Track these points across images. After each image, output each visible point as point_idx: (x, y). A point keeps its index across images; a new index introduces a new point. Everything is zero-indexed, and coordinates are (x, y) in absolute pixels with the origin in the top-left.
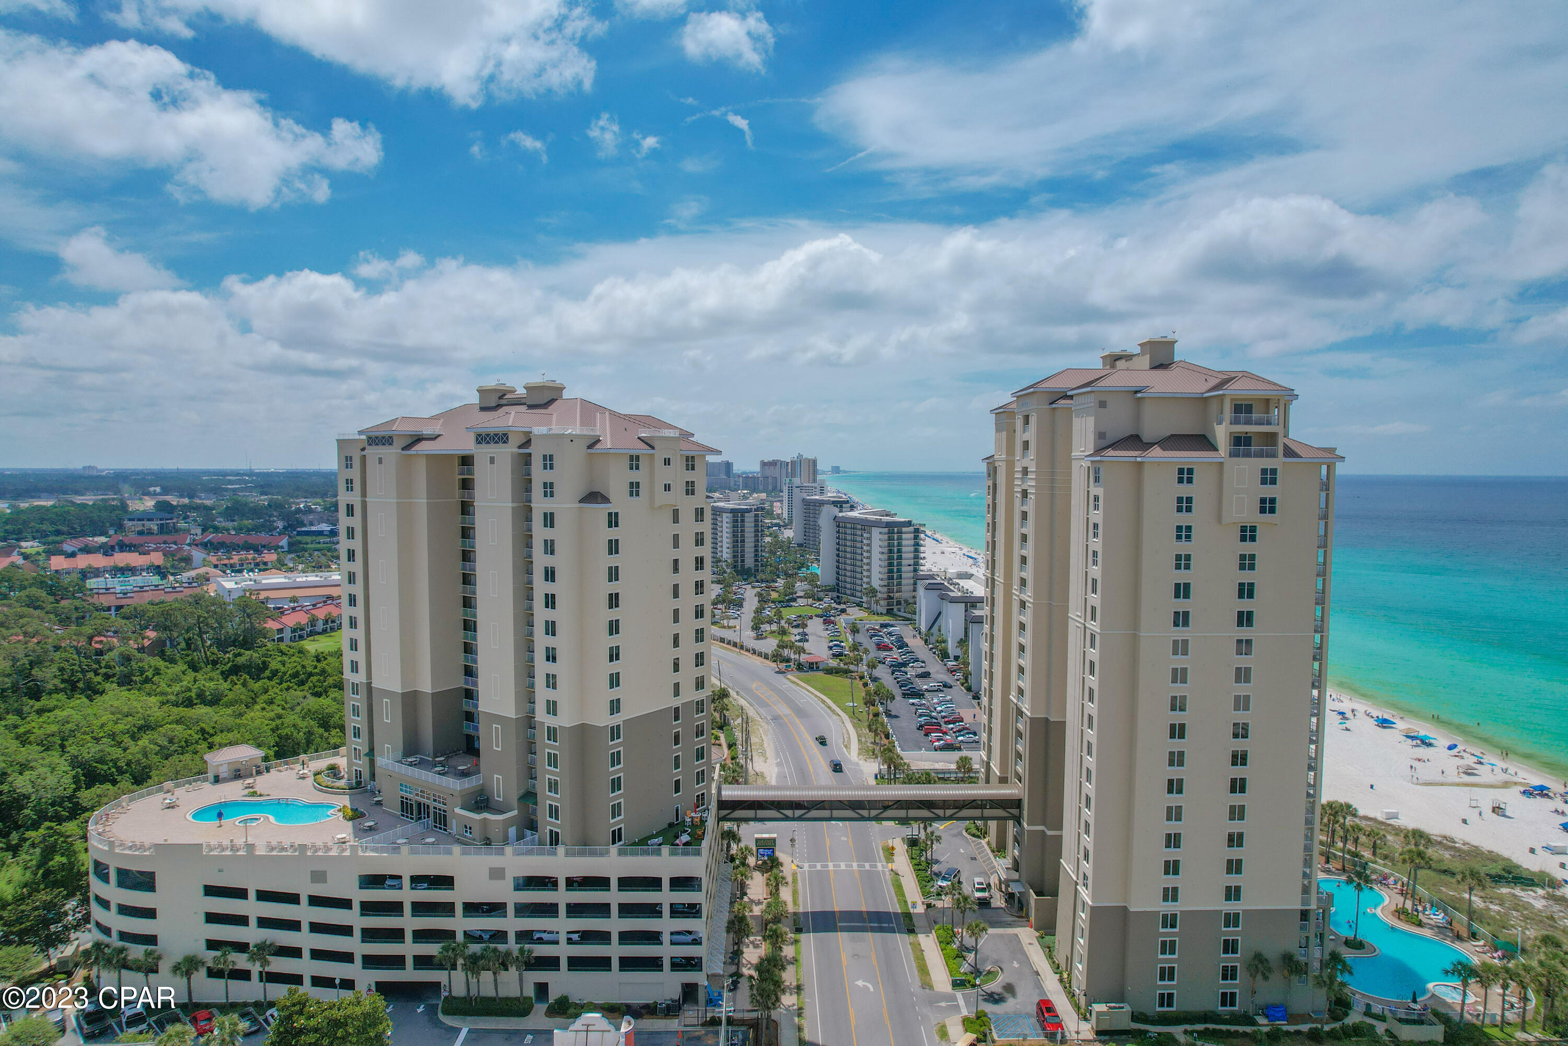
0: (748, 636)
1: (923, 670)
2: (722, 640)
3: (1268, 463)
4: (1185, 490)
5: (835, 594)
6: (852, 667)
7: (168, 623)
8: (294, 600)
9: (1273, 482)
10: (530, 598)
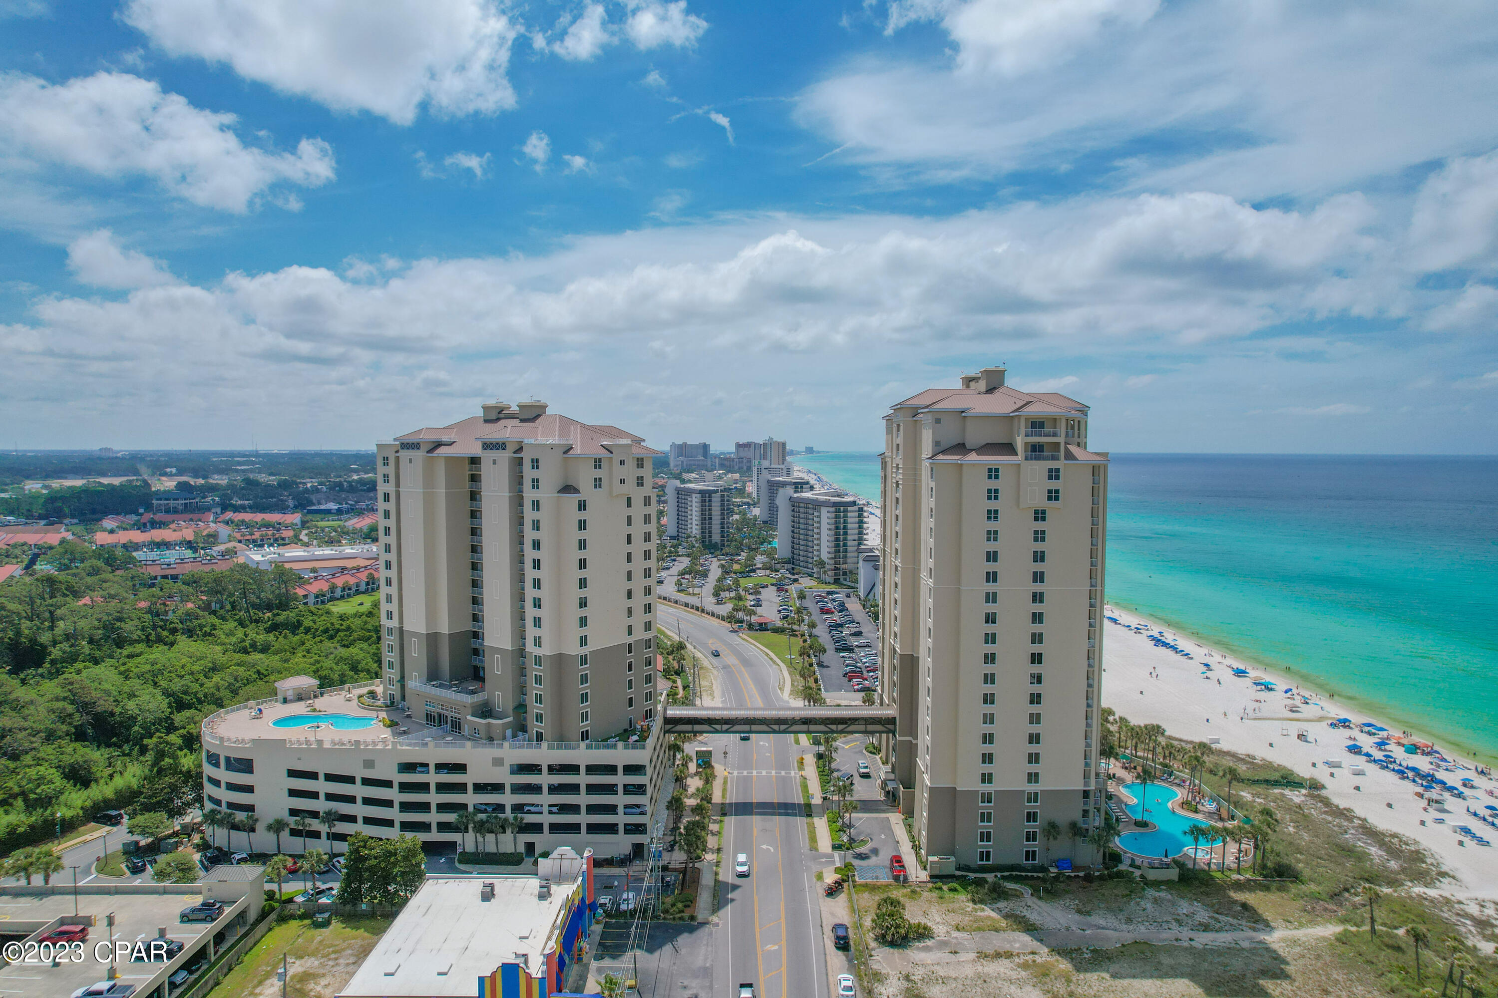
0: (709, 602)
1: (857, 630)
2: (687, 605)
3: (1053, 464)
4: (993, 484)
5: (790, 566)
6: (795, 627)
7: (219, 588)
8: (314, 570)
9: (1057, 478)
10: (522, 562)
